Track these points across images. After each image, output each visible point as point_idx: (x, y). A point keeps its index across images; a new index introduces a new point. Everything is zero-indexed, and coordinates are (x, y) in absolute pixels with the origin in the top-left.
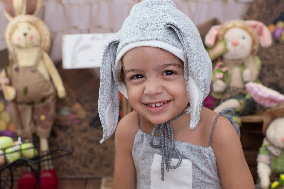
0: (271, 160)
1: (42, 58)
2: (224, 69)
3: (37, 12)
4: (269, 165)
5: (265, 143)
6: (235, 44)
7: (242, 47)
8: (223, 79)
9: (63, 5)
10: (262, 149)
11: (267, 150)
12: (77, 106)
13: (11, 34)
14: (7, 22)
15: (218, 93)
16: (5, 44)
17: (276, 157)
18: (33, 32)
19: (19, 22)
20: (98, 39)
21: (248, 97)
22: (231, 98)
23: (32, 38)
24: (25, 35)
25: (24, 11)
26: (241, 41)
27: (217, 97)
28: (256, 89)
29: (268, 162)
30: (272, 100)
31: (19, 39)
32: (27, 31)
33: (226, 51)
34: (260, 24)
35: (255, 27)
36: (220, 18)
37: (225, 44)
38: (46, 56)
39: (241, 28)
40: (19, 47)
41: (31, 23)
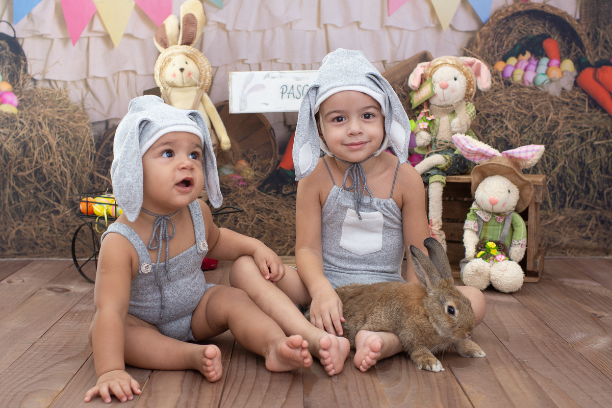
0: (479, 227)
1: (202, 100)
2: (429, 119)
3: (195, 42)
4: (477, 233)
5: (474, 206)
6: (444, 87)
7: (453, 91)
8: (428, 130)
9: (227, 31)
10: (469, 215)
11: (475, 215)
12: (243, 163)
13: (162, 69)
14: (159, 53)
15: (421, 148)
16: (154, 81)
17: (486, 223)
18: (191, 67)
19: (173, 54)
20: (273, 78)
21: (456, 152)
22: (436, 153)
23: (190, 74)
24: (182, 70)
25: (180, 42)
26: (452, 83)
27: (420, 152)
28: (463, 142)
29: (476, 230)
30: (484, 155)
31: (174, 75)
32: (184, 66)
33: (434, 95)
34: (478, 61)
35: (471, 65)
36: (432, 52)
37: (432, 86)
38: (206, 96)
39: (453, 65)
40: (173, 86)
41: (187, 55)
